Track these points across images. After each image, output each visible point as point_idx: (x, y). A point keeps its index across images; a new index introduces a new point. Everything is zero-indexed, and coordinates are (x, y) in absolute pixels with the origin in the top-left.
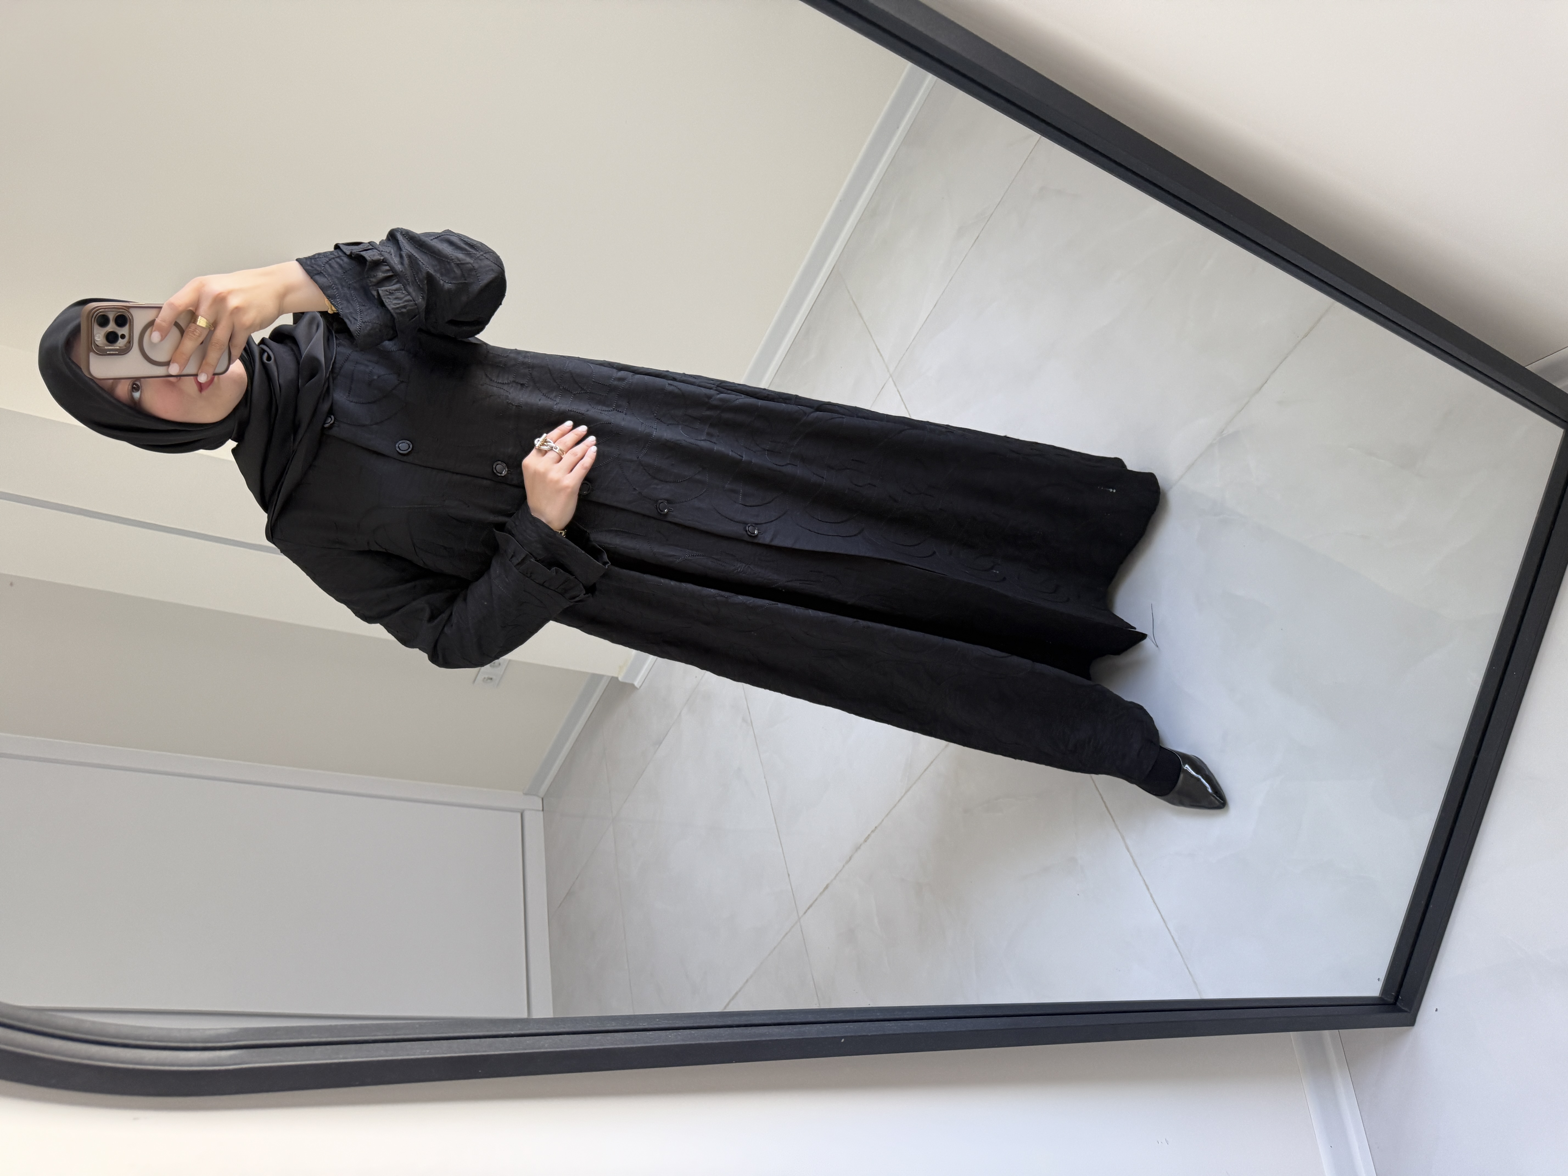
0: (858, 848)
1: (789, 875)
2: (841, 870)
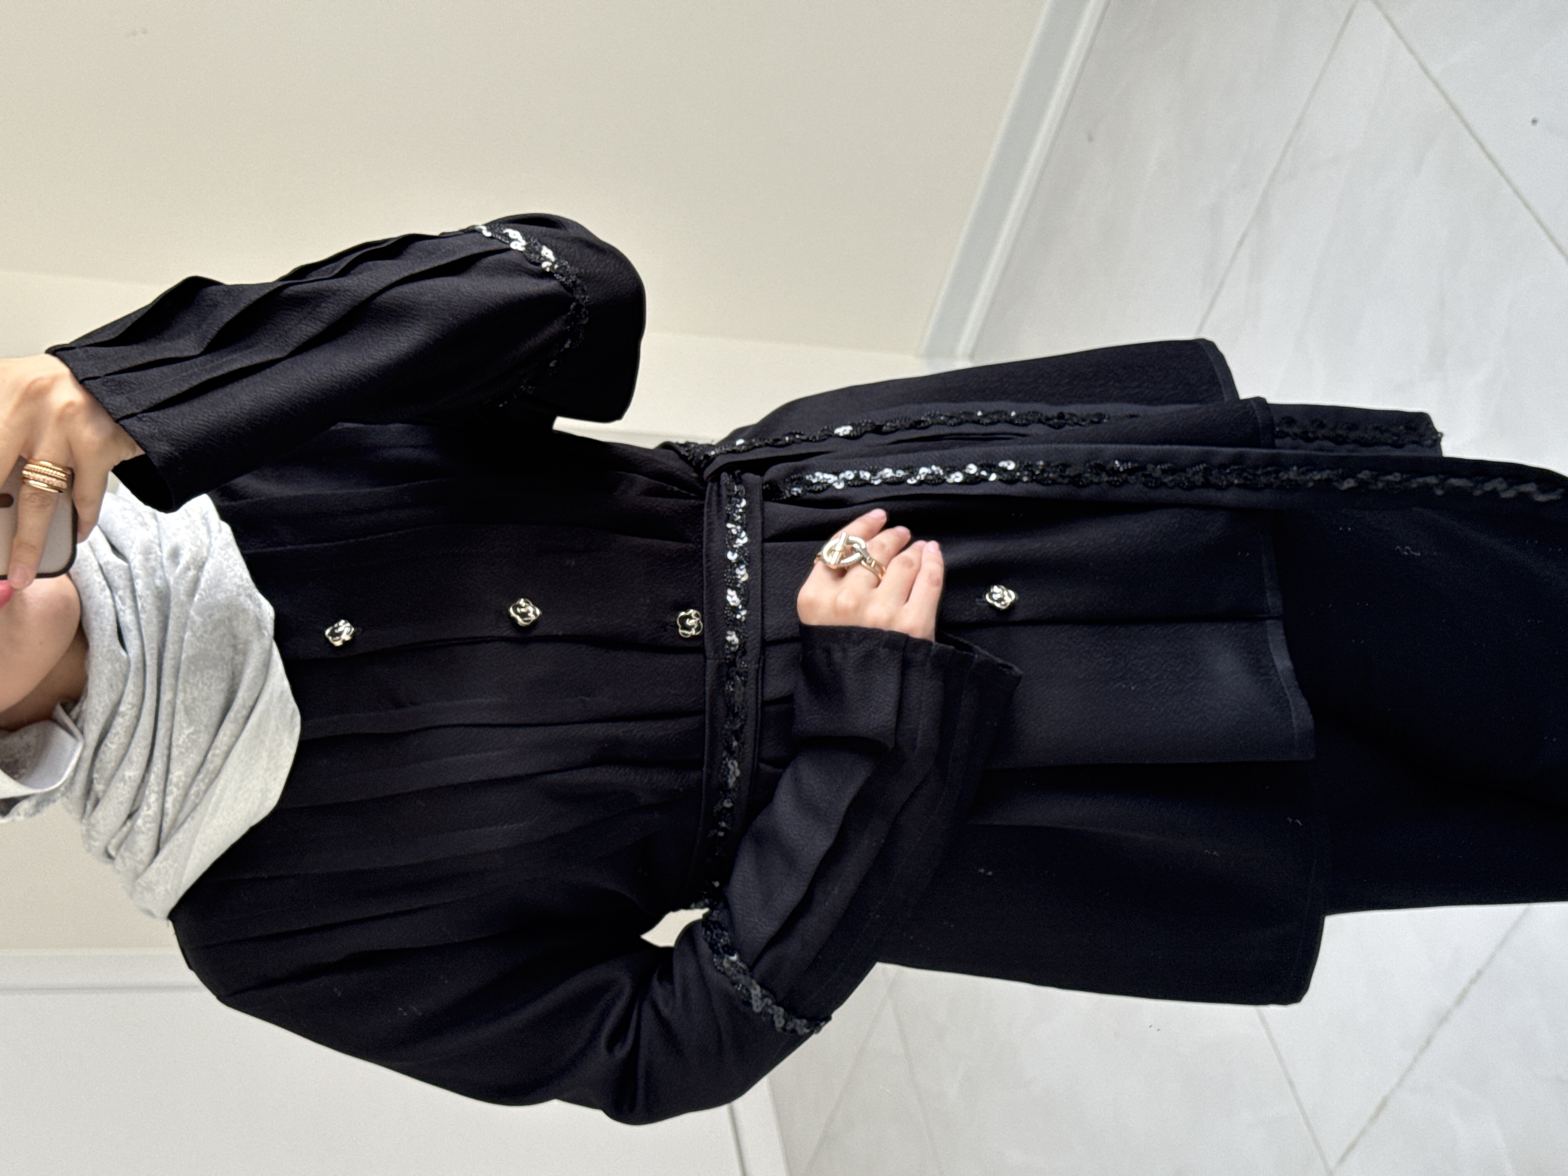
0: (1443, 1019)
1: (1291, 1083)
2: (1410, 1068)
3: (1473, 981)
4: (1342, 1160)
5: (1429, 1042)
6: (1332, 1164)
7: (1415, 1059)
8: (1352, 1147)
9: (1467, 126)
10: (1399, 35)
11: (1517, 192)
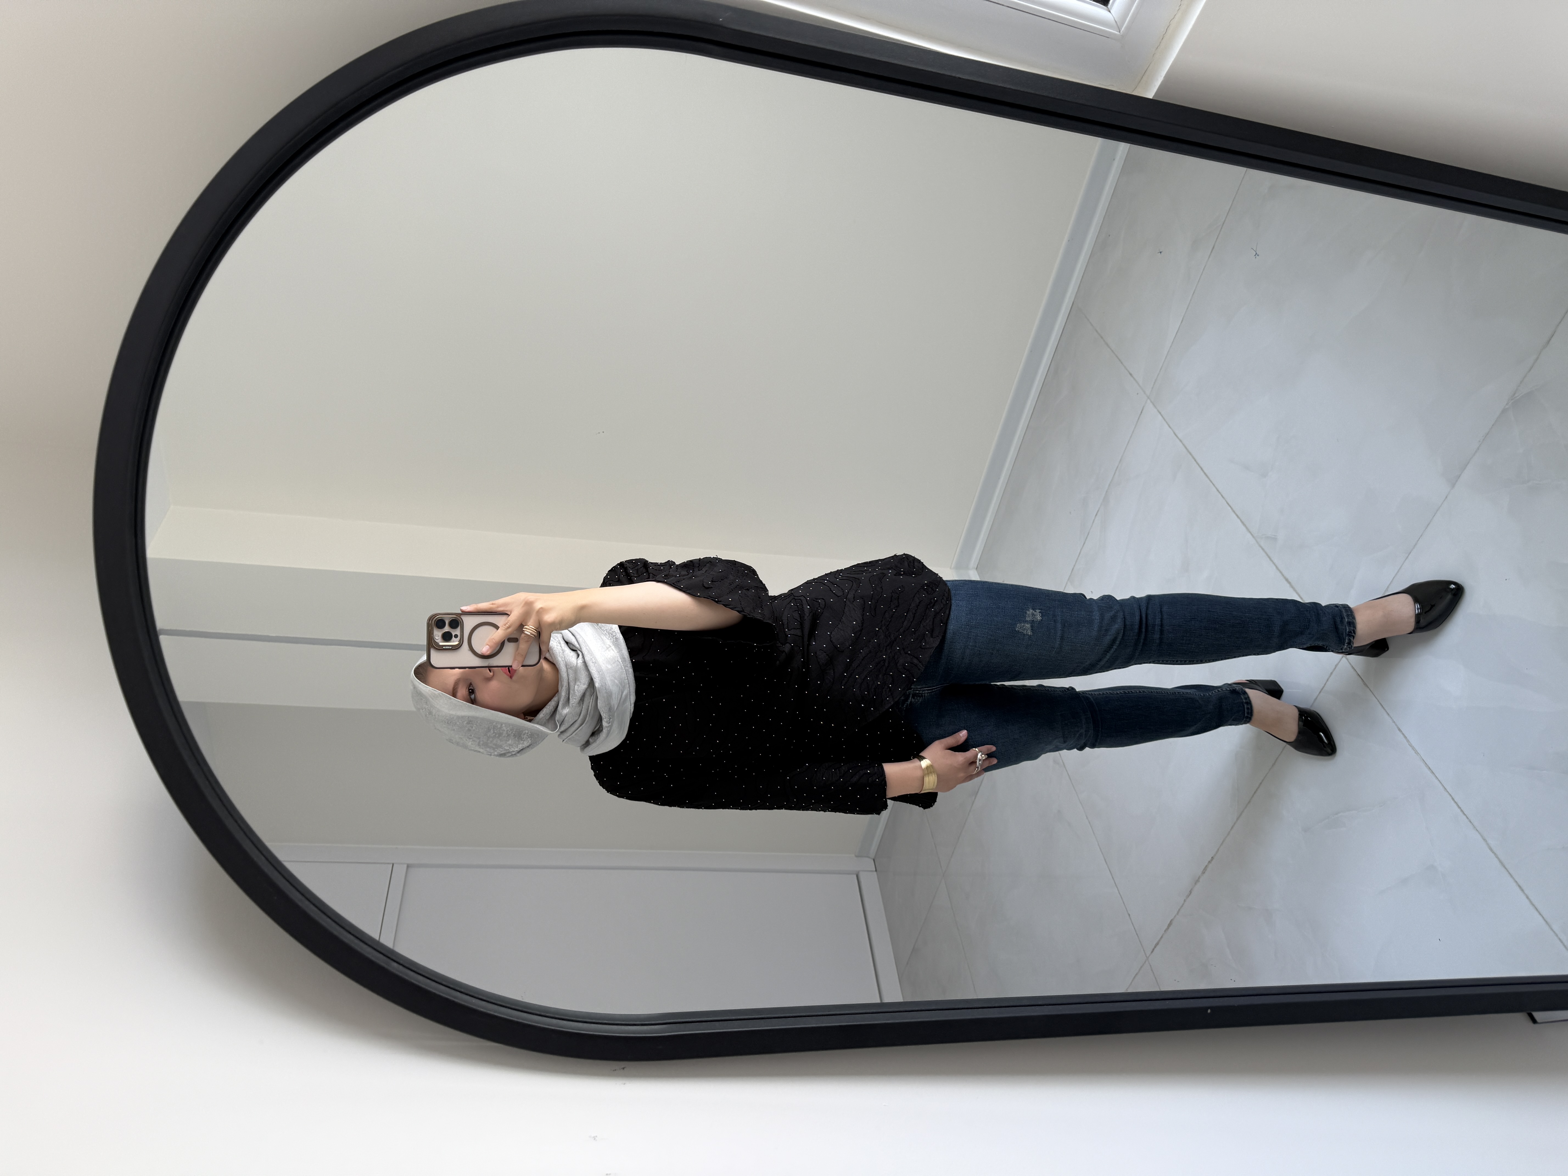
0: (1197, 881)
1: (1129, 915)
2: (1183, 904)
3: (1209, 862)
4: (1152, 952)
5: (1191, 892)
6: (1148, 953)
7: (1185, 901)
8: (1157, 944)
9: (1195, 460)
10: (1164, 419)
11: (1218, 490)
